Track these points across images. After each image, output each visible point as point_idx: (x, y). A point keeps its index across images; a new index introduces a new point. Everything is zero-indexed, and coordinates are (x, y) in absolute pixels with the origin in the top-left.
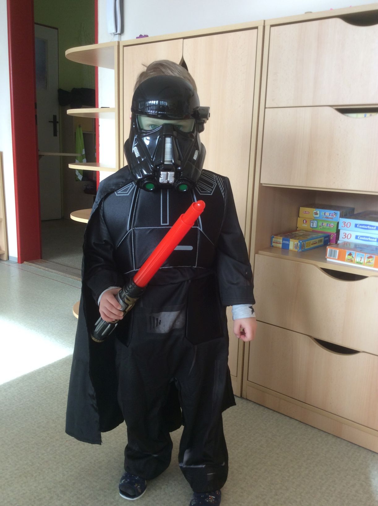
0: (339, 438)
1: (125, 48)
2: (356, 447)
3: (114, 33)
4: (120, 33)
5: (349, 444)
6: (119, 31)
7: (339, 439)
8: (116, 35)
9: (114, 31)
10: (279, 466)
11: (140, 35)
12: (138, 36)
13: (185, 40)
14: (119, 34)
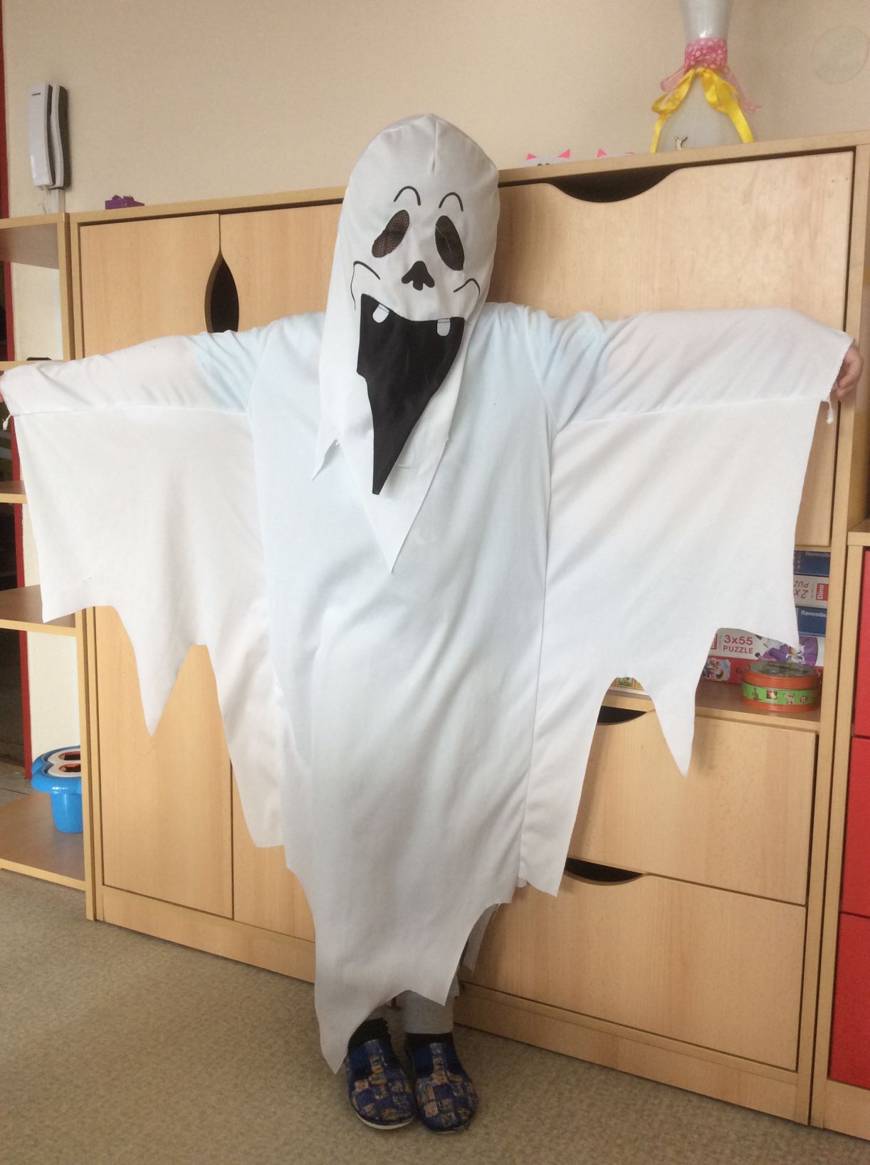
0: (613, 1070)
1: (82, 228)
2: (650, 1085)
3: (47, 186)
4: (62, 185)
5: (636, 1080)
6: (59, 182)
7: (614, 1074)
8: (52, 192)
9: (46, 180)
10: (493, 1154)
11: (113, 195)
12: (110, 198)
13: (225, 218)
14: (59, 188)
